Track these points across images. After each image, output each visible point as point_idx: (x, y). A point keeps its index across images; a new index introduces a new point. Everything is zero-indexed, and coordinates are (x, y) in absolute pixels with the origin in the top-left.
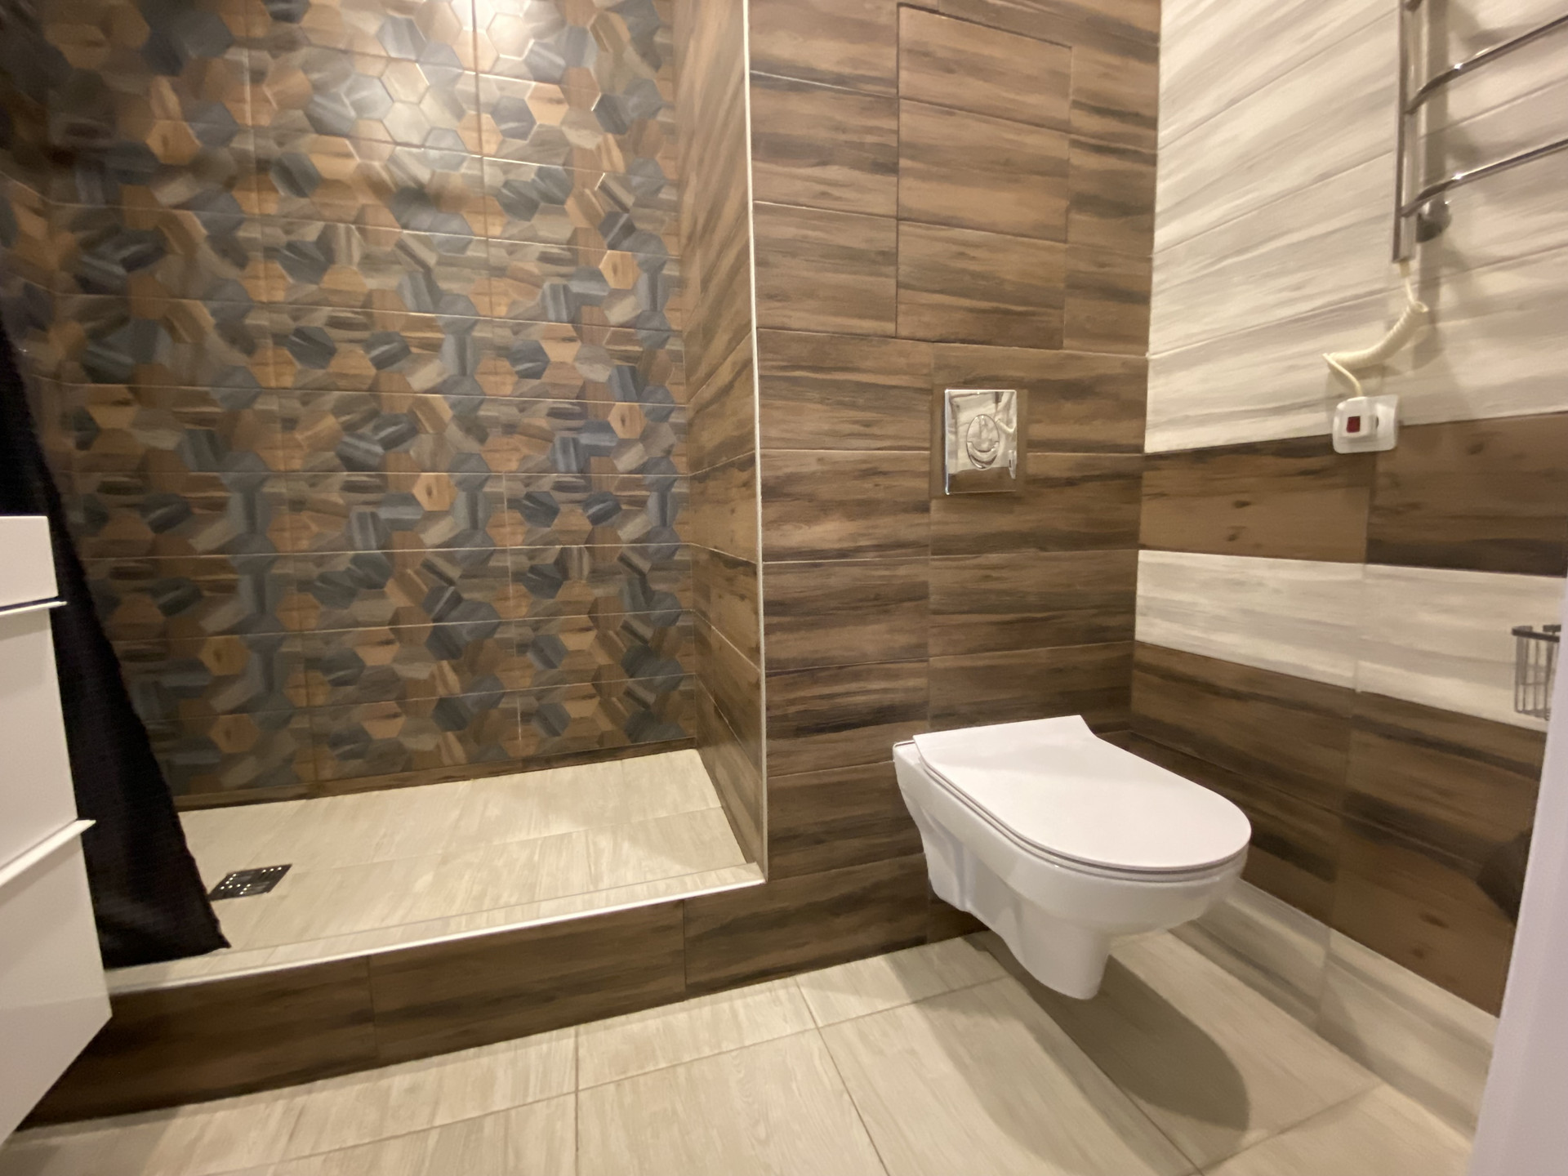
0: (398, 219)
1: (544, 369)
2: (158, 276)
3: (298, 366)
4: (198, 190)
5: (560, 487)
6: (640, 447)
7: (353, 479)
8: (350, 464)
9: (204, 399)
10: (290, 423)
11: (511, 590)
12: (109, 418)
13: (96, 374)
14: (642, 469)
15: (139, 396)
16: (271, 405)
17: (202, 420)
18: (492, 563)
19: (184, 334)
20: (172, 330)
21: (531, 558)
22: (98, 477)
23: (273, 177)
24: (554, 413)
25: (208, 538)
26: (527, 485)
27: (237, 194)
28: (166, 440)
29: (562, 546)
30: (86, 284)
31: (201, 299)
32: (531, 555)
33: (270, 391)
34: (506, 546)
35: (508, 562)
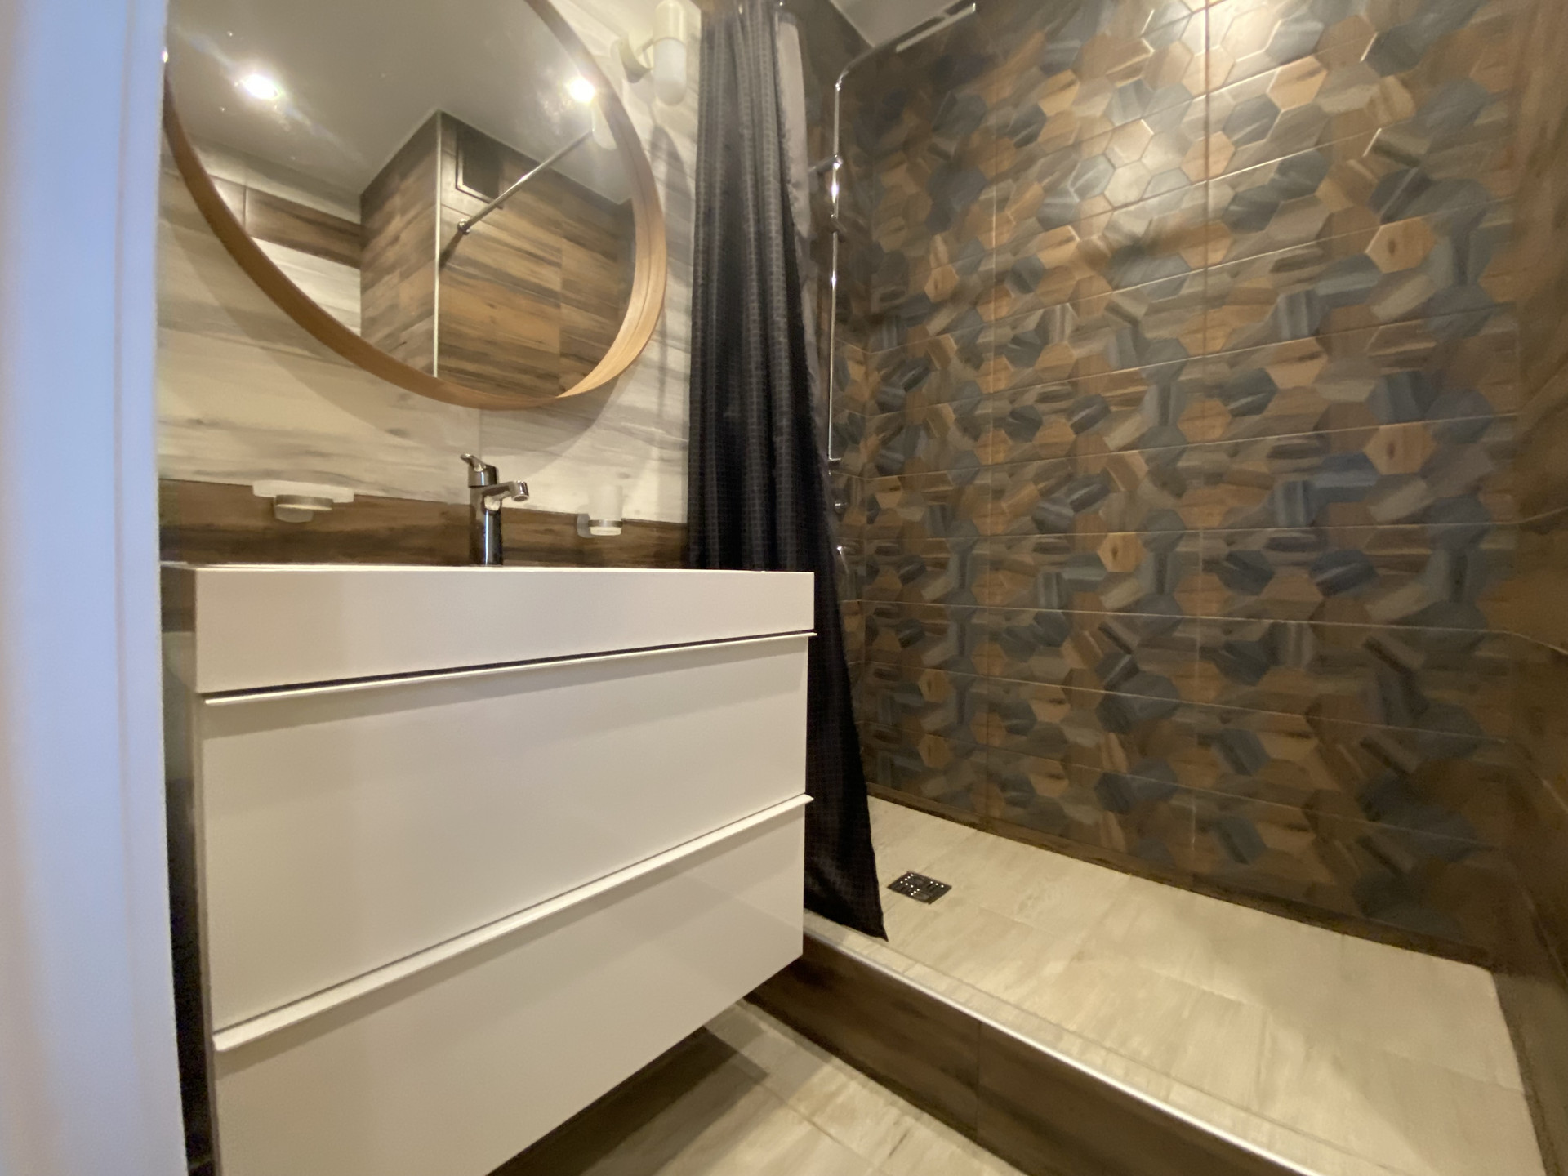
0: (1110, 282)
1: (1269, 401)
2: (924, 390)
3: (1010, 442)
4: (954, 315)
5: (1276, 545)
6: (1421, 485)
7: (1043, 541)
8: (1042, 526)
9: (942, 480)
10: (999, 493)
11: (1198, 666)
12: (887, 501)
13: (883, 471)
14: (1422, 516)
15: (905, 484)
16: (985, 480)
17: (938, 497)
18: (1178, 634)
19: (935, 432)
20: (927, 428)
21: (1228, 632)
22: (877, 543)
23: (1008, 285)
24: (1279, 453)
25: (934, 589)
26: (1230, 544)
27: (980, 309)
28: (916, 514)
29: (1272, 621)
30: (883, 407)
31: (948, 401)
32: (1228, 629)
33: (988, 468)
34: (1196, 615)
35: (1198, 635)
